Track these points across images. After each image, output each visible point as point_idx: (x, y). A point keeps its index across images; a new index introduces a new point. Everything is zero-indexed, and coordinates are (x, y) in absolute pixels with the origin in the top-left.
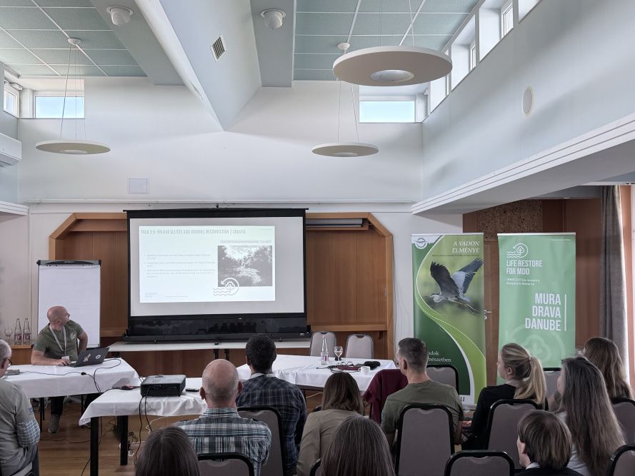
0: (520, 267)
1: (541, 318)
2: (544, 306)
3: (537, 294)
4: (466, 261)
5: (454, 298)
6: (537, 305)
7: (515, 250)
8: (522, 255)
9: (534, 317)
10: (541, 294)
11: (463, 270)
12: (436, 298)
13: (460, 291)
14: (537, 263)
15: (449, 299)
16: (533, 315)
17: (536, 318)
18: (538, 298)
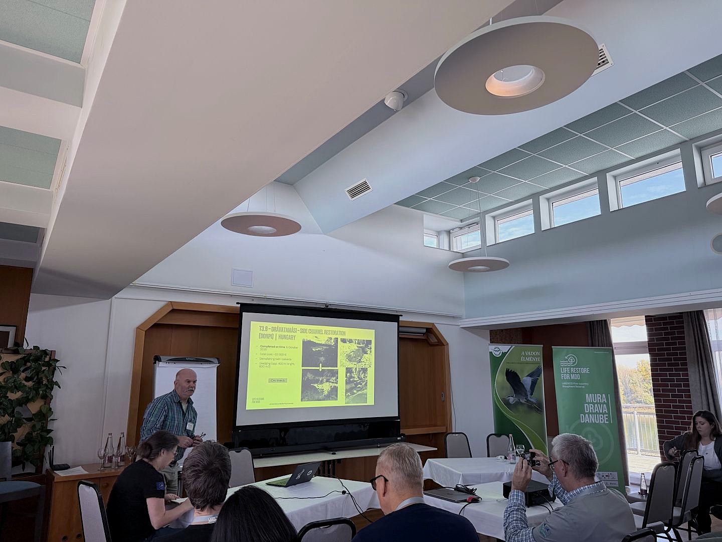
0: (572, 373)
1: (592, 413)
2: (594, 404)
3: (587, 395)
4: (531, 369)
5: (524, 400)
6: (589, 403)
7: (567, 360)
8: (574, 363)
9: (587, 413)
10: (590, 395)
11: (530, 375)
12: (512, 400)
13: (529, 394)
14: (585, 370)
15: (521, 401)
16: (586, 411)
17: (589, 414)
18: (589, 397)
